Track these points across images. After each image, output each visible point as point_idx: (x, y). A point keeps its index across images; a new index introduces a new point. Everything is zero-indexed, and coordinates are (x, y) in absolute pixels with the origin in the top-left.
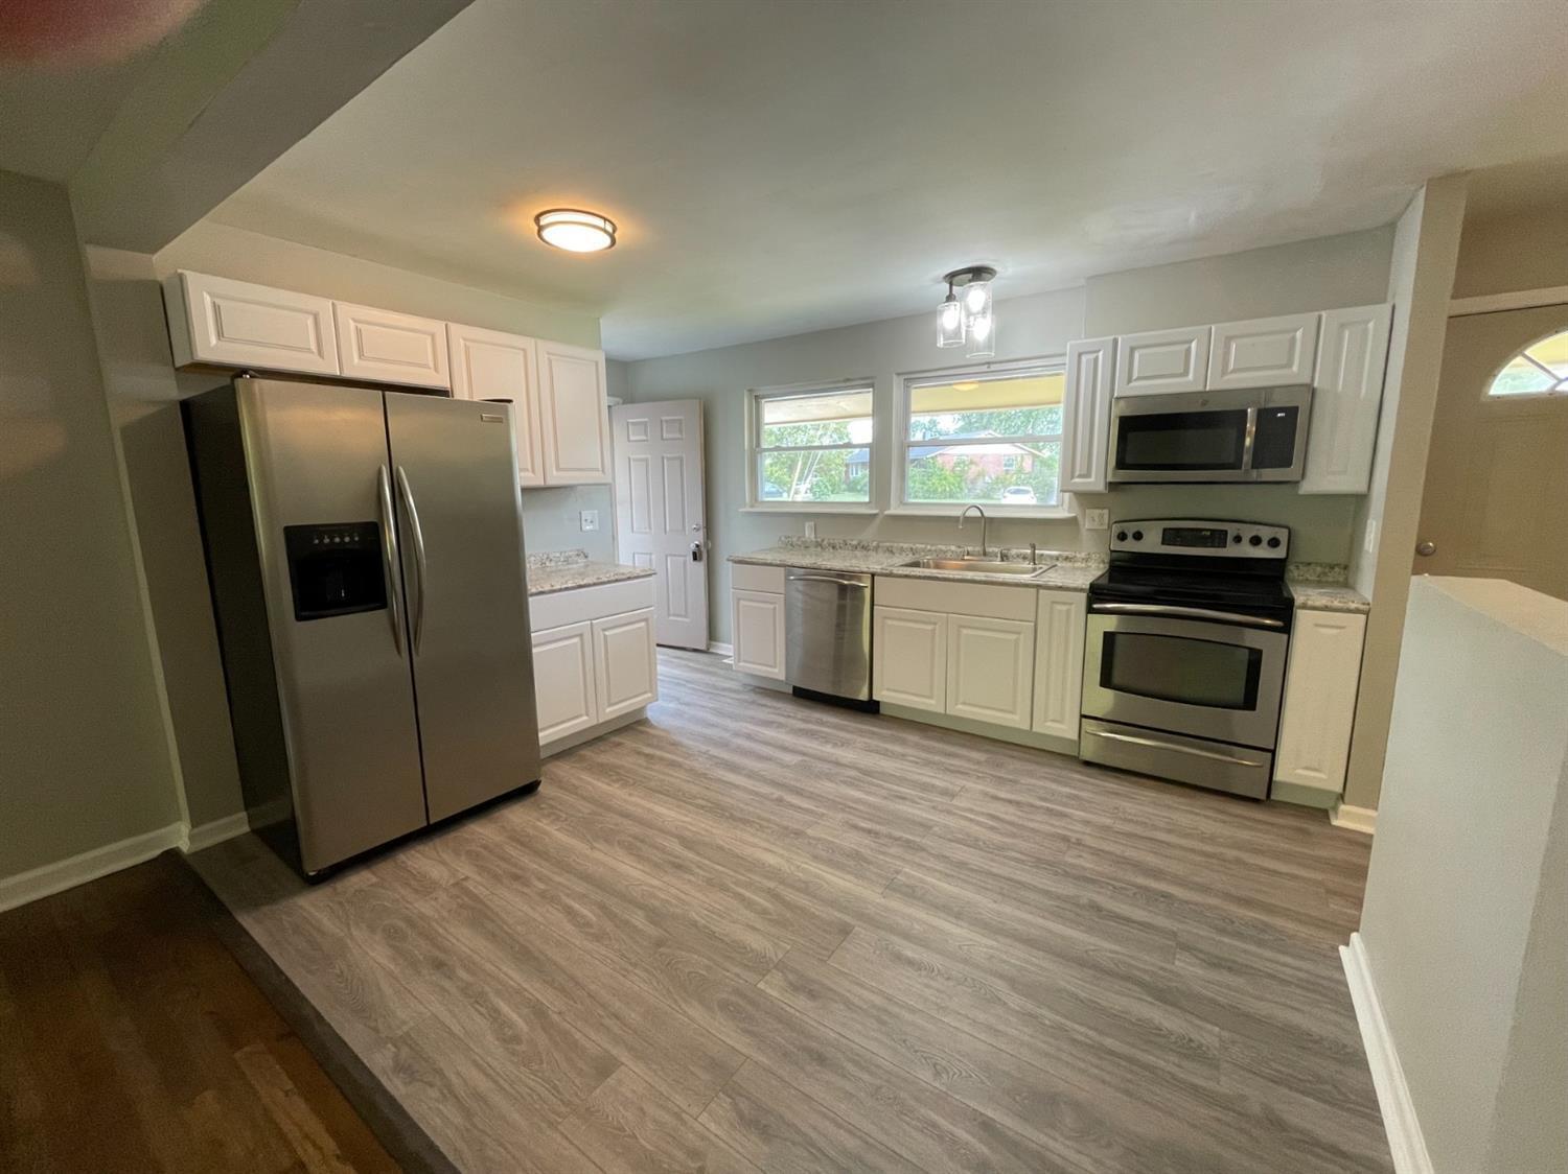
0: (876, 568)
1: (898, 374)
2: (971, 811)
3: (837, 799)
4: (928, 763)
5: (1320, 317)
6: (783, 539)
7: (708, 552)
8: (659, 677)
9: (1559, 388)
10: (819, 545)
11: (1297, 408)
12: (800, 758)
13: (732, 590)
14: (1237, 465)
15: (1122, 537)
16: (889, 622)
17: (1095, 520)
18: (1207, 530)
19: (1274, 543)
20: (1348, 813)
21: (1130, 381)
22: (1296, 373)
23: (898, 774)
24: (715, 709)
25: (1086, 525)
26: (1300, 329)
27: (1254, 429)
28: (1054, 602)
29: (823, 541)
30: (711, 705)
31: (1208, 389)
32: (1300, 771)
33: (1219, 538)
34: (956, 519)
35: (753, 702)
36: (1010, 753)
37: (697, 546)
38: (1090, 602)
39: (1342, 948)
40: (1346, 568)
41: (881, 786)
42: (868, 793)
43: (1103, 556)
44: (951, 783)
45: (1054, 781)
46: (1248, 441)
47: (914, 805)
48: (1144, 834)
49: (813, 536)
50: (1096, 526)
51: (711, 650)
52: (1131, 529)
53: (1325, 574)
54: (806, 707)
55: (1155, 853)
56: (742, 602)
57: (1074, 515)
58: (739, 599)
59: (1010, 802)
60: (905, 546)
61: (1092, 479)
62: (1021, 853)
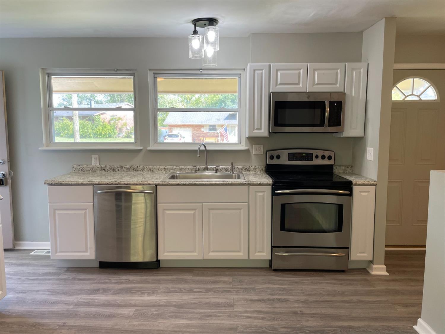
0: (156, 182)
1: (150, 70)
2: (246, 312)
3: (175, 329)
4: (207, 291)
5: (346, 65)
6: (75, 166)
7: (11, 178)
8: (7, 276)
9: (406, 99)
10: (103, 169)
11: (341, 101)
12: (133, 309)
13: (49, 204)
14: (322, 125)
15: (272, 158)
16: (167, 212)
17: (257, 151)
18: (304, 153)
19: (330, 158)
20: (376, 268)
21: (276, 85)
22: (338, 87)
23: (197, 302)
24: (48, 291)
25: (254, 152)
26: (339, 68)
27: (328, 109)
28: (257, 192)
29: (106, 166)
30: (44, 288)
31: (307, 91)
32: (359, 255)
33: (309, 157)
34: (195, 151)
35: (74, 279)
36: (239, 273)
37: (4, 175)
38: (273, 190)
39: (415, 327)
40: (352, 167)
41: (193, 313)
42: (190, 319)
43: (262, 167)
44: (227, 299)
45: (269, 283)
46: (326, 114)
47: (219, 318)
48: (321, 300)
49: (98, 164)
50: (258, 153)
51: (16, 248)
52: (275, 153)
53: (345, 170)
54: (115, 274)
55: (332, 308)
56: (57, 212)
57: (248, 148)
58: (55, 210)
59: (260, 300)
60: (161, 167)
61: (262, 131)
62: (285, 328)
